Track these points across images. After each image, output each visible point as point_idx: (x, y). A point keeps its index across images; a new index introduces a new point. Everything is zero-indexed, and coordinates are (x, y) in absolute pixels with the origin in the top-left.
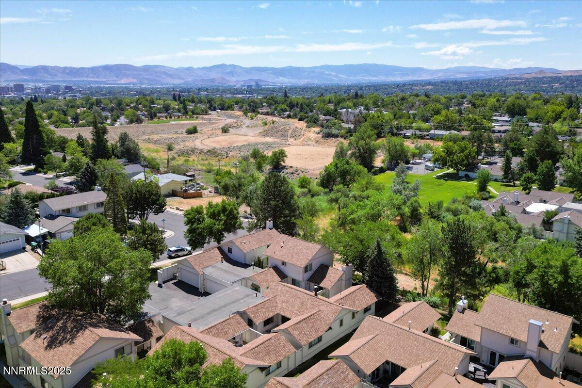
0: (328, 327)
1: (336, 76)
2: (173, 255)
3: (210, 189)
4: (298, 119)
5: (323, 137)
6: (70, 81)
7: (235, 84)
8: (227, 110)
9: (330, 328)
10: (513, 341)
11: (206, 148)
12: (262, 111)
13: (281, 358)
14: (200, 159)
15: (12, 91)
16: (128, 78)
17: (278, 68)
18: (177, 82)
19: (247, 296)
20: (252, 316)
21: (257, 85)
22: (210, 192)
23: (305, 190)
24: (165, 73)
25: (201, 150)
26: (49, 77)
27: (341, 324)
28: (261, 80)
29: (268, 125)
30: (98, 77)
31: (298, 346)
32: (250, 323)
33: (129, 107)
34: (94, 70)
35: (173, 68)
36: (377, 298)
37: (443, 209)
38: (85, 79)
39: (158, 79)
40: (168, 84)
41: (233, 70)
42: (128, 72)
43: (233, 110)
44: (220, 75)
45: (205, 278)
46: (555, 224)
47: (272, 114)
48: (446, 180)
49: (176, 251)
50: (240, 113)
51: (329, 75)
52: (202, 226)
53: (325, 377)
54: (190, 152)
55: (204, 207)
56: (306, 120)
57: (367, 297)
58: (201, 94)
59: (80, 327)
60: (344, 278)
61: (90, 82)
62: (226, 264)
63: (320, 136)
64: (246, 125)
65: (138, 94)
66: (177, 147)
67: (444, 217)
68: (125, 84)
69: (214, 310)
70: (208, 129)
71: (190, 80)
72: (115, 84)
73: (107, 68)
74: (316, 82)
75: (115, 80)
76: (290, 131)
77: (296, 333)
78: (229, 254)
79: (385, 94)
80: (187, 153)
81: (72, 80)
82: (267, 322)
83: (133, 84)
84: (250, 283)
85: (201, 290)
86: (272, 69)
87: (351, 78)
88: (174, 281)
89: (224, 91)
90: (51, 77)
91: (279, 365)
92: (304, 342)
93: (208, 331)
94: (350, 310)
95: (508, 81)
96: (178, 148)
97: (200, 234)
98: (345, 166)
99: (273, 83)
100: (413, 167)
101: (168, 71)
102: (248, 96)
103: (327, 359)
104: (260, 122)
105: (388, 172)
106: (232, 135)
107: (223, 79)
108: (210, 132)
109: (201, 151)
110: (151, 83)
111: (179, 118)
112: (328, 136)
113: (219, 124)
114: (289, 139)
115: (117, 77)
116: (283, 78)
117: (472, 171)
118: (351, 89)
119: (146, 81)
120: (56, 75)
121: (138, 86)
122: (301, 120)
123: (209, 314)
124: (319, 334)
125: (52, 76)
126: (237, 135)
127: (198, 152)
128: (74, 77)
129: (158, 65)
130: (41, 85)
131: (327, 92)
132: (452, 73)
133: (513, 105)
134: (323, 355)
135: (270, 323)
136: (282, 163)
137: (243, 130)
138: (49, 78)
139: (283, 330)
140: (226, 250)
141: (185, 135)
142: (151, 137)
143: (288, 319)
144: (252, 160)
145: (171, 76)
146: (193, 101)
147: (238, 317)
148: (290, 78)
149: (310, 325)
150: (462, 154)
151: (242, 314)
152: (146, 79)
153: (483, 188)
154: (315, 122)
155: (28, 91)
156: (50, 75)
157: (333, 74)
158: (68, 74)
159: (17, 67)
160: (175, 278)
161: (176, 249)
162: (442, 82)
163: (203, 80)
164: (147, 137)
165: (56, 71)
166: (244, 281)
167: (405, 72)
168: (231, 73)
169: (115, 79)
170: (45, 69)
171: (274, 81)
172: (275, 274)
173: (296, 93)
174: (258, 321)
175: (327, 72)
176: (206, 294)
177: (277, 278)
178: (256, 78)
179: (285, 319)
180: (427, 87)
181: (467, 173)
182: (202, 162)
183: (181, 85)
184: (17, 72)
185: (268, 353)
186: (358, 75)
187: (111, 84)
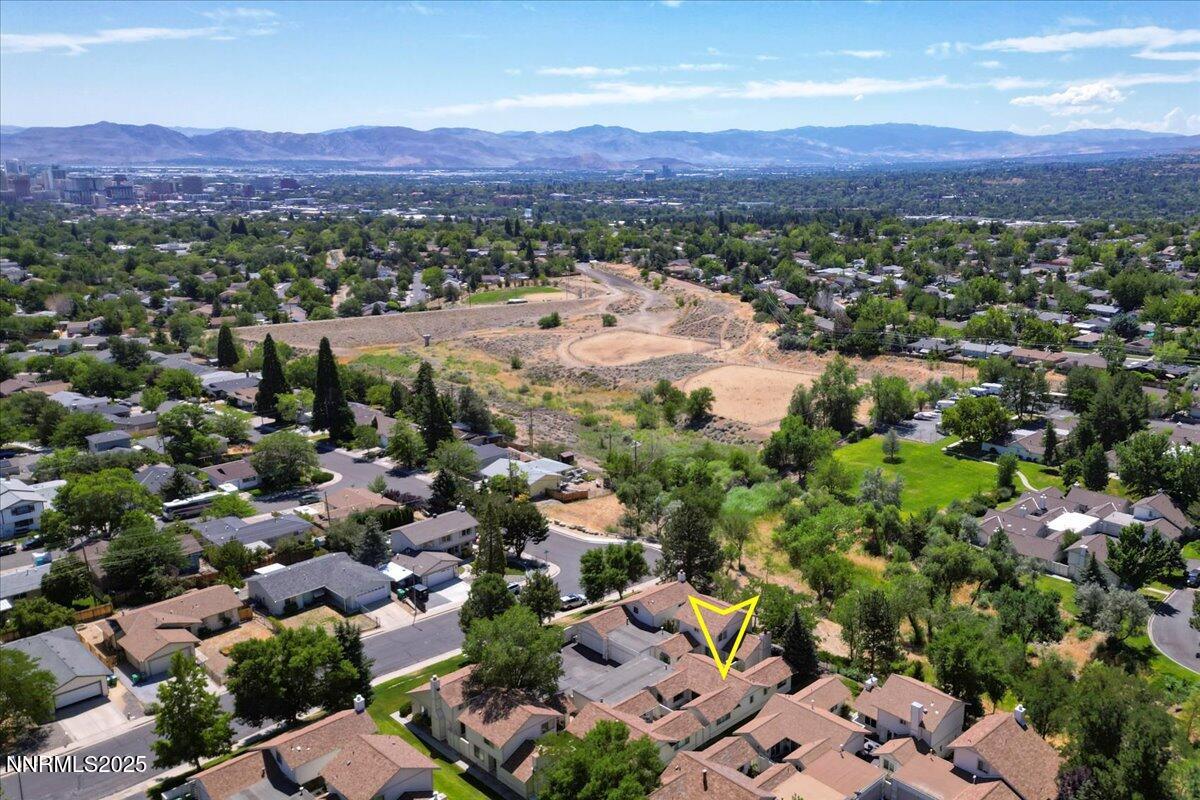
0: (736, 705)
1: (829, 150)
2: (566, 607)
3: (597, 482)
4: (740, 297)
5: (780, 347)
6: (286, 161)
7: (621, 169)
8: (609, 260)
9: (739, 706)
10: (902, 721)
11: (579, 366)
12: (677, 268)
13: (689, 735)
14: (569, 391)
15: (178, 190)
16: (403, 156)
17: (708, 135)
18: (505, 163)
19: (657, 668)
20: (662, 692)
21: (667, 172)
22: (598, 486)
23: (740, 473)
24: (478, 145)
25: (570, 370)
26: (245, 154)
27: (752, 701)
28: (673, 161)
29: (687, 305)
30: (342, 154)
31: (705, 723)
32: (660, 699)
33: (425, 254)
34: (335, 139)
35: (493, 134)
36: (793, 672)
37: (934, 521)
38: (318, 157)
39: (465, 157)
40: (484, 169)
41: (616, 137)
42: (404, 144)
43: (621, 262)
44: (590, 150)
45: (609, 644)
46: (1070, 554)
47: (695, 280)
48: (959, 458)
49: (569, 601)
50: (634, 272)
51: (814, 148)
52: (602, 575)
53: (726, 751)
54: (550, 375)
55: (604, 550)
56: (754, 301)
57: (782, 671)
58: (553, 199)
59: (510, 705)
60: (761, 647)
61: (328, 165)
62: (631, 627)
63: (775, 344)
64: (645, 306)
65: (427, 196)
66: (528, 361)
67: (932, 534)
68: (400, 169)
69: (624, 685)
70: (578, 317)
71: (530, 159)
72: (378, 169)
73: (361, 135)
74: (786, 162)
75: (377, 161)
76: (725, 326)
77: (704, 711)
78: (634, 614)
79: (925, 197)
80: (546, 376)
81: (291, 161)
82: (677, 698)
83: (415, 170)
84: (659, 652)
85: (605, 657)
86: (698, 136)
87: (860, 154)
88: (573, 645)
89: (601, 190)
90: (249, 154)
91: (687, 741)
92: (712, 719)
93: (620, 707)
94: (760, 687)
95: (1184, 166)
96: (530, 364)
97: (599, 584)
98: (801, 439)
99: (699, 165)
100: (916, 425)
101: (485, 140)
102: (649, 200)
103: (732, 736)
104: (671, 298)
105: (875, 436)
106: (622, 330)
107: (597, 158)
108: (584, 324)
109: (571, 374)
110: (453, 166)
111: (523, 285)
112: (788, 346)
113: (597, 303)
114: (723, 341)
115: (382, 153)
116: (718, 155)
117: (1002, 444)
118: (857, 185)
119: (439, 163)
120: (258, 150)
121: (426, 174)
122: (744, 299)
123: (619, 688)
124: (727, 712)
125: (251, 151)
126: (630, 330)
127: (566, 375)
128: (296, 154)
129: (464, 129)
130: (230, 172)
131: (808, 192)
132: (1070, 145)
133: (1124, 285)
134: (729, 733)
135: (681, 699)
136: (707, 410)
137: (641, 319)
138: (245, 156)
139: (692, 707)
140: (632, 610)
141: (537, 331)
142: (479, 334)
143: (698, 695)
144: (658, 399)
145: (491, 151)
146: (544, 238)
147: (648, 693)
148: (733, 156)
149: (719, 703)
150: (985, 417)
151: (652, 690)
152: (441, 158)
153: (1006, 479)
154: (769, 312)
155: (211, 189)
156: (247, 148)
157: (824, 145)
158: (283, 147)
159: (180, 134)
160: (573, 641)
161: (569, 599)
162: (1047, 168)
163: (557, 159)
164: (470, 334)
165: (259, 140)
166: (652, 650)
167: (973, 142)
168: (614, 145)
169: (375, 157)
170: (236, 137)
171: (700, 162)
172: (687, 641)
173: (744, 194)
174: (668, 696)
175: (810, 143)
176: (616, 664)
177: (688, 646)
178: (663, 154)
179: (695, 695)
180: (1015, 180)
181: (994, 446)
182: (574, 399)
183: (511, 172)
184: (180, 144)
185: (677, 730)
186: (875, 149)
187: (370, 169)
